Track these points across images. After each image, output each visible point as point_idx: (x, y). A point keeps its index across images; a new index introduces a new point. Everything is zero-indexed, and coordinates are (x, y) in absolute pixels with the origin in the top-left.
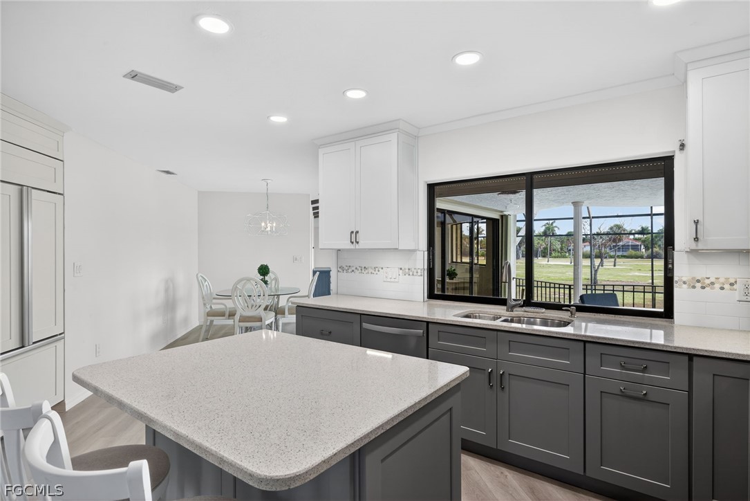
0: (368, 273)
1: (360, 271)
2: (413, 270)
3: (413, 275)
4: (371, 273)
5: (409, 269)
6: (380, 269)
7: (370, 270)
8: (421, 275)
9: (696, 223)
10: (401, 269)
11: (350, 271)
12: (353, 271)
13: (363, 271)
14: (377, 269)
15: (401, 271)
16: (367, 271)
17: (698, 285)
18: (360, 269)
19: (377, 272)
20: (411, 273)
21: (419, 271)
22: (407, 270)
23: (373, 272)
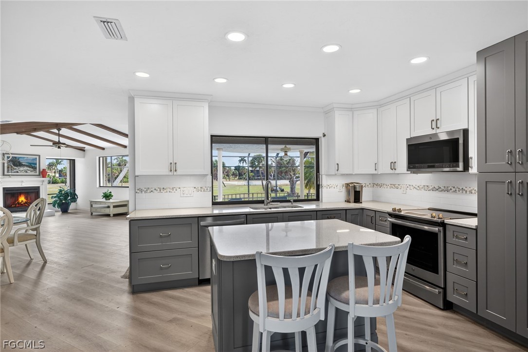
0: (167, 192)
1: (159, 191)
2: (204, 188)
3: (204, 191)
4: (170, 192)
5: (201, 188)
6: (178, 189)
7: (168, 190)
8: (210, 191)
9: (338, 164)
10: (195, 188)
11: (148, 191)
12: (152, 191)
13: (162, 191)
14: (175, 189)
15: (195, 189)
16: (165, 191)
17: (328, 187)
18: (159, 189)
19: (175, 191)
20: (203, 190)
21: (209, 188)
22: (200, 188)
23: (171, 191)
